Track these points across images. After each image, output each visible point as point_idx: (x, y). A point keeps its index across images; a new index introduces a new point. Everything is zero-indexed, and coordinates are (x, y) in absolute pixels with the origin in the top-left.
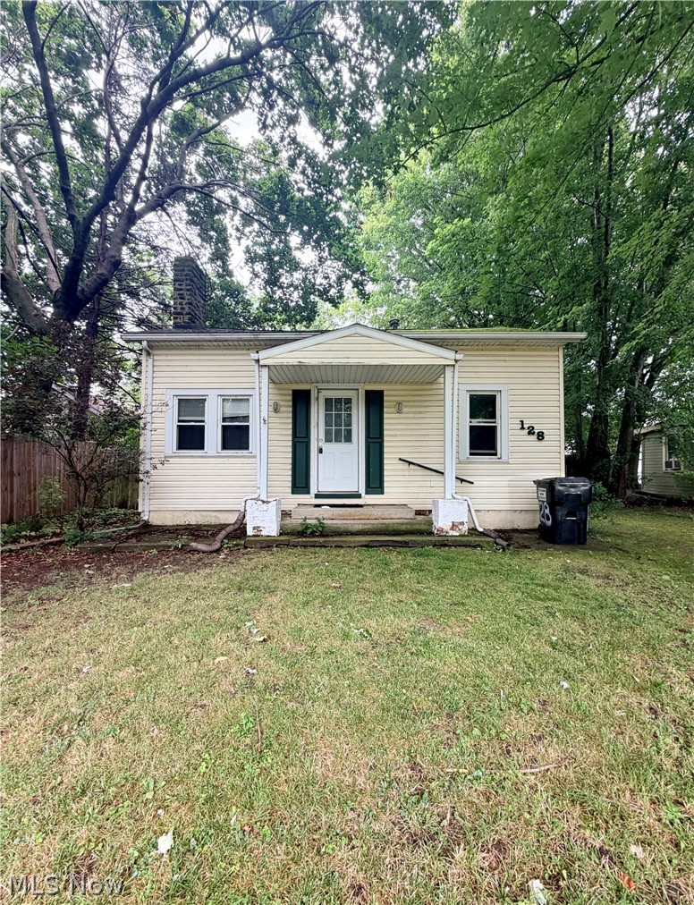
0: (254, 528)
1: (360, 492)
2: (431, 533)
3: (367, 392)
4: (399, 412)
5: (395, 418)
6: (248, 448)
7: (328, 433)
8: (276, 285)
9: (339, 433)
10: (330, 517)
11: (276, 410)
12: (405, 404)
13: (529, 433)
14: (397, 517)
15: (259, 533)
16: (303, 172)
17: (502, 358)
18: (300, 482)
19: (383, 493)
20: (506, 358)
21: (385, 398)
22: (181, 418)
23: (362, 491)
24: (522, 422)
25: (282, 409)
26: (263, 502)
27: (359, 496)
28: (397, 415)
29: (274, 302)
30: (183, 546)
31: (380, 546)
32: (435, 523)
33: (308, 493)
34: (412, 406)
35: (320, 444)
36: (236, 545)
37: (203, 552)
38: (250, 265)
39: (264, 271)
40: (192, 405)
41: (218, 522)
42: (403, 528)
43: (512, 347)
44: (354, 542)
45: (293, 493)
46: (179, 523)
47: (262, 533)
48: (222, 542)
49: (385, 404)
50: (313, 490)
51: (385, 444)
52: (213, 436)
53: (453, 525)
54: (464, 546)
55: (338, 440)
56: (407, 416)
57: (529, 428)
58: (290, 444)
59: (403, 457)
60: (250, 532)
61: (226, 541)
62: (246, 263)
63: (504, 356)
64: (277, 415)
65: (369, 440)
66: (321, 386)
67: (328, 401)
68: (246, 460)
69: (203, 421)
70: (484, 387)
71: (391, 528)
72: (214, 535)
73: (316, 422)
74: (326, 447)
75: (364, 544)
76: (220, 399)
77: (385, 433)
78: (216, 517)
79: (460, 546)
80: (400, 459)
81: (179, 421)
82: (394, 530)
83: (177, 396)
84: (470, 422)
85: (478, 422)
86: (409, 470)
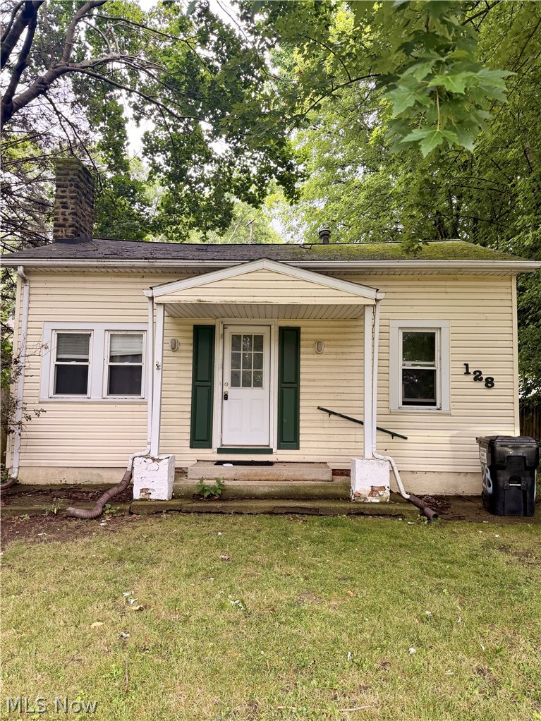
0: (142, 491)
1: (271, 447)
2: (347, 499)
3: (281, 328)
4: (319, 352)
5: (314, 360)
6: (139, 393)
7: (235, 377)
8: (182, 180)
9: (247, 377)
10: (233, 477)
11: (174, 349)
12: (326, 343)
13: (476, 379)
14: (311, 478)
15: (147, 497)
16: (216, 49)
17: (443, 290)
18: (201, 434)
19: (298, 448)
20: (448, 290)
21: (302, 336)
22: (61, 356)
23: (274, 445)
24: (467, 365)
25: (182, 347)
26: (154, 460)
27: (270, 451)
28: (316, 356)
29: (179, 200)
30: (58, 511)
31: (286, 513)
32: (353, 488)
33: (210, 447)
34: (335, 346)
35: (226, 389)
36: (120, 511)
37: (82, 519)
38: (150, 155)
39: (168, 163)
40: (73, 341)
41: (100, 481)
42: (316, 491)
43: (454, 276)
44: (256, 508)
45: (191, 447)
46: (53, 482)
47: (151, 497)
48: (104, 506)
49: (302, 343)
50: (216, 443)
51: (302, 390)
52: (98, 378)
53: (373, 490)
54: (383, 515)
55: (247, 384)
56: (328, 357)
57: (475, 373)
58: (190, 388)
59: (322, 405)
60: (137, 495)
61: (108, 506)
62: (145, 153)
63: (445, 286)
64: (176, 354)
65: (283, 385)
66: (227, 321)
67: (236, 340)
68: (137, 407)
69: (86, 360)
70: (421, 322)
71: (301, 492)
72: (94, 498)
73: (221, 363)
74: (233, 392)
75: (266, 510)
76: (108, 335)
77: (302, 376)
78: (98, 475)
79: (379, 515)
80: (319, 408)
81: (58, 360)
82: (306, 495)
83: (56, 330)
84: (404, 365)
85: (413, 365)
86: (330, 421)
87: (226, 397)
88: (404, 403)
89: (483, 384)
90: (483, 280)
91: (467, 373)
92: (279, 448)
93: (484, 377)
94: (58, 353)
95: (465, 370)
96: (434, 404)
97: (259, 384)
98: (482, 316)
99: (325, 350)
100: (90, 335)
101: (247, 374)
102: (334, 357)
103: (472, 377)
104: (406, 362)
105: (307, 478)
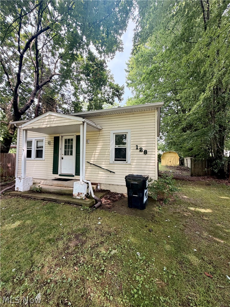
3: (76, 136)
7: (65, 152)
15: (18, 190)
18: (56, 170)
20: (130, 118)
24: (137, 146)
26: (20, 179)
27: (73, 176)
28: (87, 145)
33: (58, 174)
36: (6, 194)
40: (29, 143)
43: (133, 113)
45: (53, 173)
52: (34, 153)
53: (79, 194)
58: (53, 156)
64: (50, 146)
66: (63, 135)
67: (66, 140)
69: (31, 148)
76: (36, 141)
80: (87, 162)
86: (91, 166)
87: (62, 158)
88: (115, 160)
89: (143, 153)
90: (144, 113)
91: (137, 149)
92: (75, 175)
93: (143, 150)
95: (136, 148)
96: (125, 160)
97: (71, 154)
98: (143, 127)
99: (90, 142)
100: (32, 141)
101: (68, 151)
102: (92, 144)
103: (139, 150)
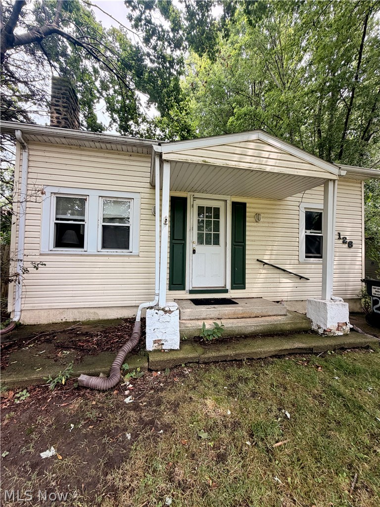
0: (155, 342)
1: (227, 288)
3: (234, 203)
4: (258, 221)
5: (254, 226)
6: (128, 248)
7: (200, 237)
9: (210, 238)
10: (217, 316)
12: (262, 215)
13: (343, 242)
14: (273, 314)
15: (160, 347)
18: (177, 280)
19: (244, 288)
21: (247, 209)
22: (59, 216)
23: (229, 287)
24: (339, 233)
26: (166, 312)
27: (226, 291)
28: (255, 224)
30: (67, 380)
31: (289, 355)
32: (319, 324)
33: (184, 289)
34: (268, 217)
35: (194, 246)
41: (96, 318)
45: (170, 289)
46: (55, 321)
47: (164, 348)
49: (247, 214)
50: (188, 286)
51: (247, 247)
52: (93, 235)
53: (338, 325)
55: (208, 243)
56: (264, 225)
57: (343, 238)
59: (260, 258)
60: (150, 346)
61: (126, 367)
62: (107, 110)
65: (235, 244)
66: (196, 195)
67: (201, 210)
68: (126, 259)
70: (315, 205)
73: (192, 226)
74: (199, 248)
76: (101, 200)
77: (247, 238)
78: (95, 313)
79: (354, 348)
81: (57, 219)
83: (55, 193)
84: (306, 232)
85: (311, 233)
86: (264, 269)
87: (194, 252)
88: (307, 257)
89: (347, 245)
90: (347, 182)
91: (339, 238)
92: (232, 288)
93: (348, 241)
94: (57, 214)
95: (338, 237)
96: (321, 257)
97: (217, 242)
98: (347, 204)
99: (262, 220)
100: (86, 199)
101: (208, 235)
102: (267, 225)
103: (341, 241)
104: (307, 231)
105: (271, 314)
